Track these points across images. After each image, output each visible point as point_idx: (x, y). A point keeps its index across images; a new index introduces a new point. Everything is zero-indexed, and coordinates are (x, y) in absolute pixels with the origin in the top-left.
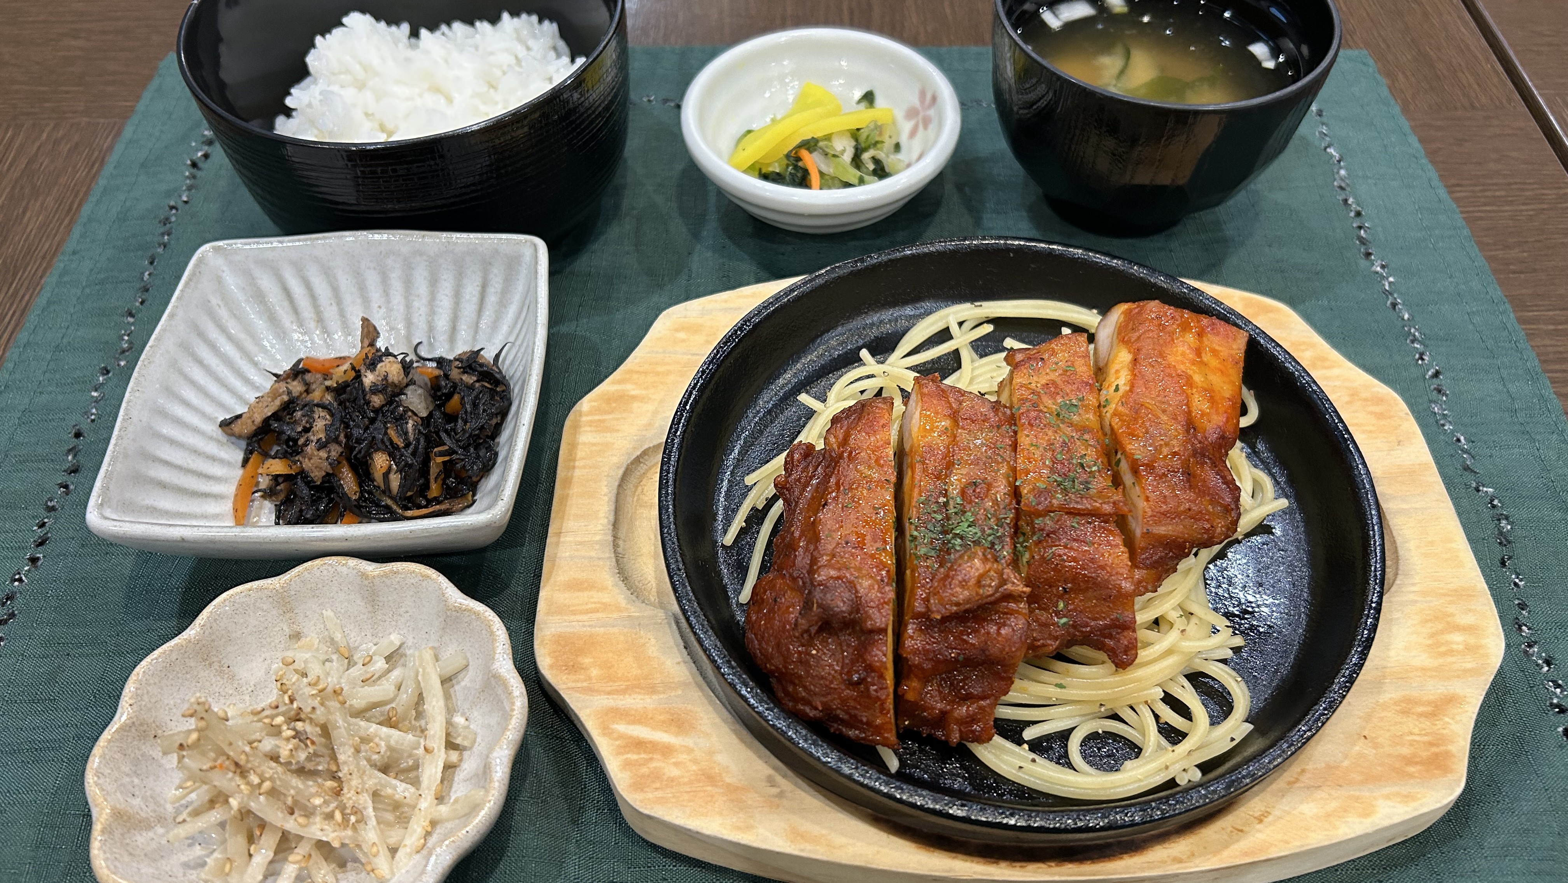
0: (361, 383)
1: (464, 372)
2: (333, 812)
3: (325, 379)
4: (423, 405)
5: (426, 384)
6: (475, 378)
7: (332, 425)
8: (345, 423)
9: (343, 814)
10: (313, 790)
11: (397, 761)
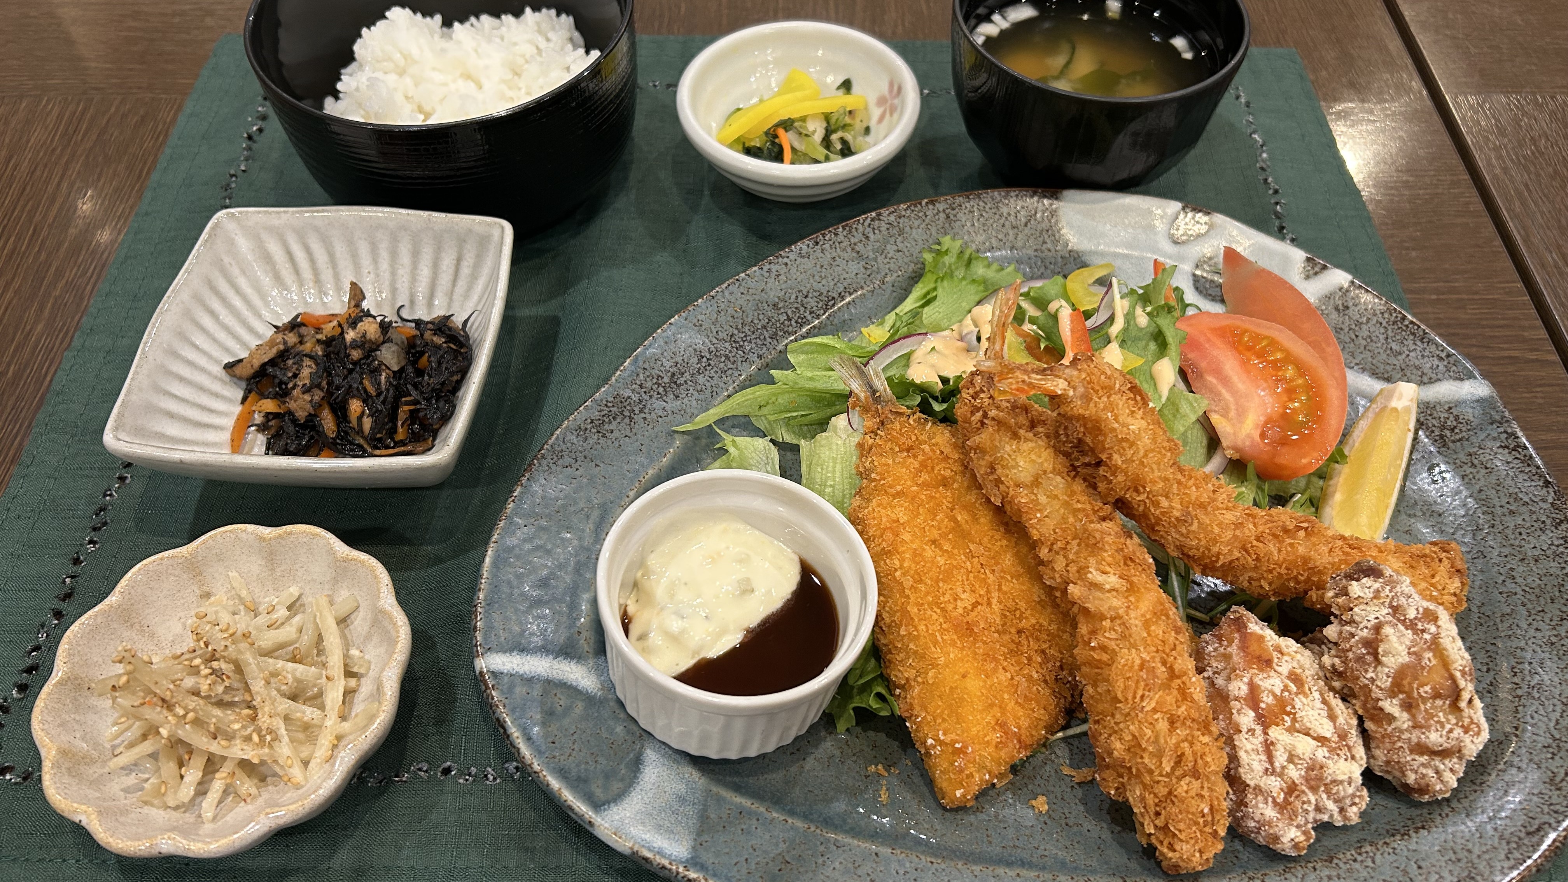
0: (344, 338)
1: (435, 334)
2: (251, 735)
3: (317, 333)
4: (395, 360)
5: (403, 342)
6: (443, 340)
7: (316, 373)
8: (327, 372)
9: (260, 736)
10: (232, 718)
11: (304, 690)
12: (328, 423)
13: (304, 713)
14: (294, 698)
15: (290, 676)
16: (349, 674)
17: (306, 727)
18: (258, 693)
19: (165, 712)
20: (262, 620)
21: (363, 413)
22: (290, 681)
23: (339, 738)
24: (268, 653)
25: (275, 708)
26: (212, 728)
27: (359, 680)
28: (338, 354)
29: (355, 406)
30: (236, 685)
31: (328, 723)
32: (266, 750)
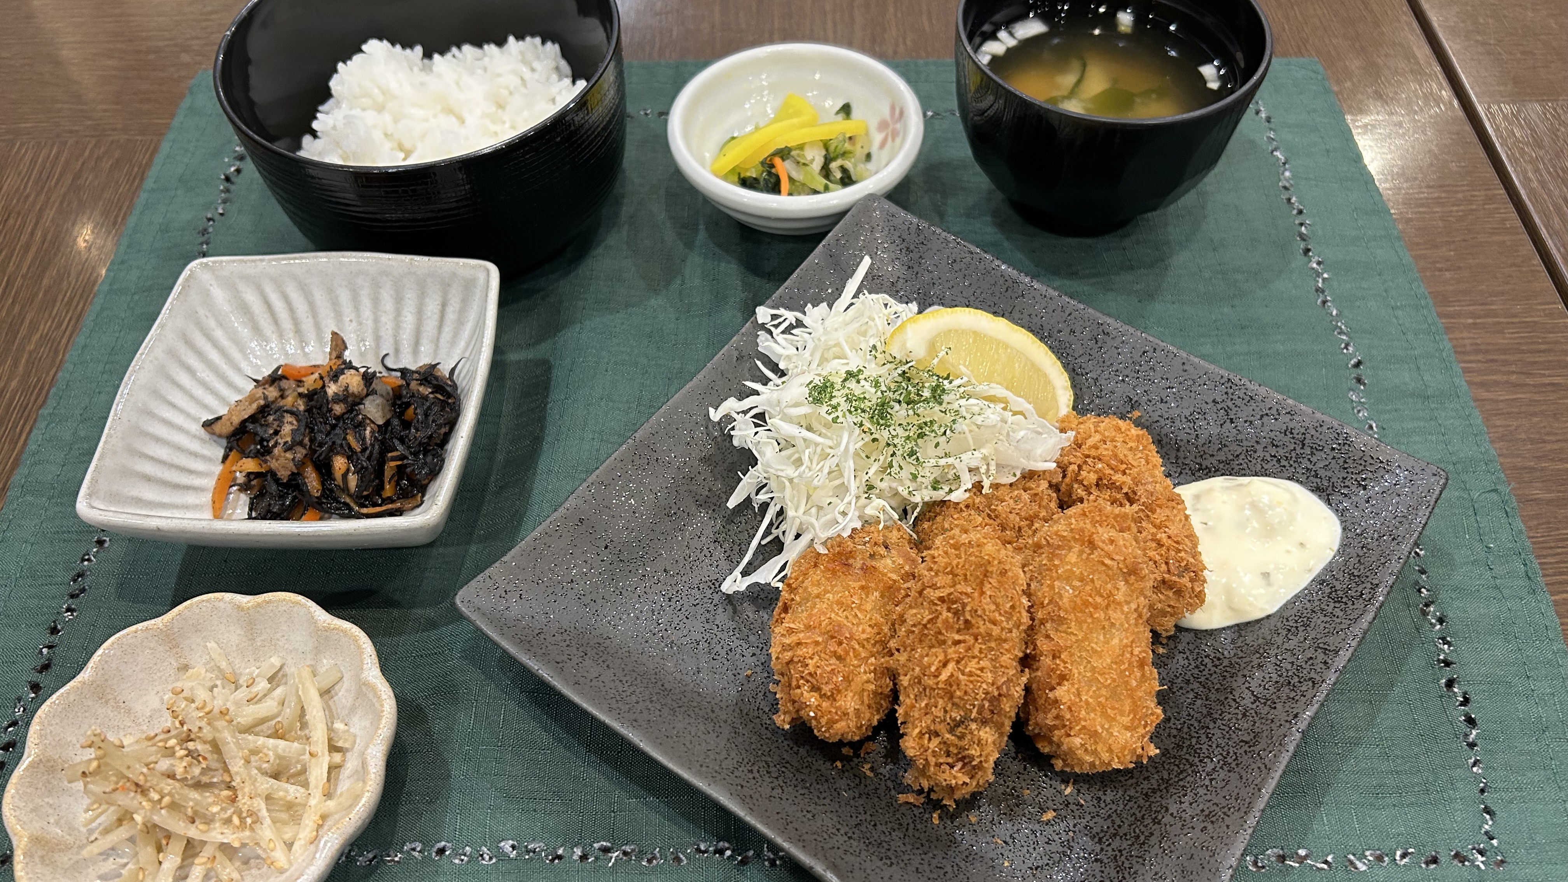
0: (326, 393)
1: (421, 384)
2: (231, 817)
3: (299, 386)
4: (380, 413)
5: (388, 393)
6: (430, 390)
7: (297, 430)
8: (310, 428)
9: (240, 818)
10: (210, 800)
11: (287, 768)
12: (312, 481)
13: (287, 791)
14: (276, 776)
15: (271, 753)
16: (333, 748)
17: (290, 806)
18: (237, 773)
19: (139, 796)
20: (242, 694)
21: (348, 470)
22: (272, 758)
23: (324, 817)
24: (248, 730)
25: (256, 788)
26: (190, 812)
27: (344, 754)
28: (320, 408)
29: (340, 463)
30: (214, 765)
31: (313, 802)
32: (247, 833)
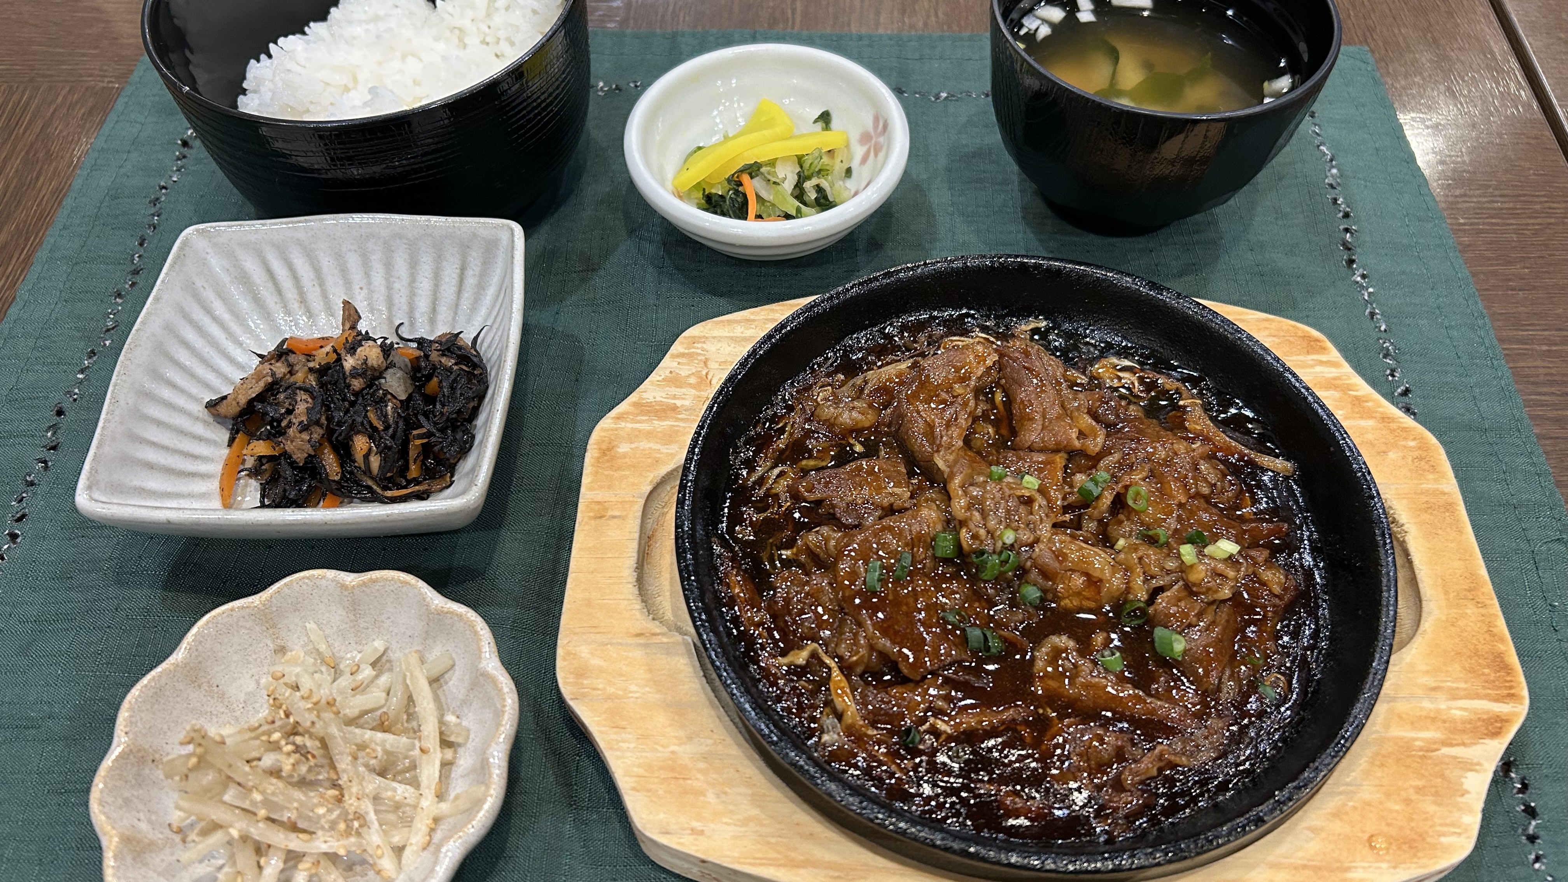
0: (342, 366)
1: (443, 355)
2: (337, 820)
3: (308, 361)
4: (403, 388)
5: (406, 366)
6: (453, 361)
7: (313, 408)
8: (326, 406)
9: (347, 822)
10: (316, 801)
11: (394, 764)
12: (331, 464)
13: (395, 790)
14: (382, 773)
15: (379, 749)
16: (445, 743)
17: (397, 806)
18: (344, 769)
20: (345, 681)
21: (370, 449)
22: (380, 754)
23: (437, 821)
24: (354, 722)
25: (363, 787)
27: (457, 750)
28: (335, 384)
29: (361, 444)
30: (320, 762)
31: (425, 803)
32: (353, 840)
